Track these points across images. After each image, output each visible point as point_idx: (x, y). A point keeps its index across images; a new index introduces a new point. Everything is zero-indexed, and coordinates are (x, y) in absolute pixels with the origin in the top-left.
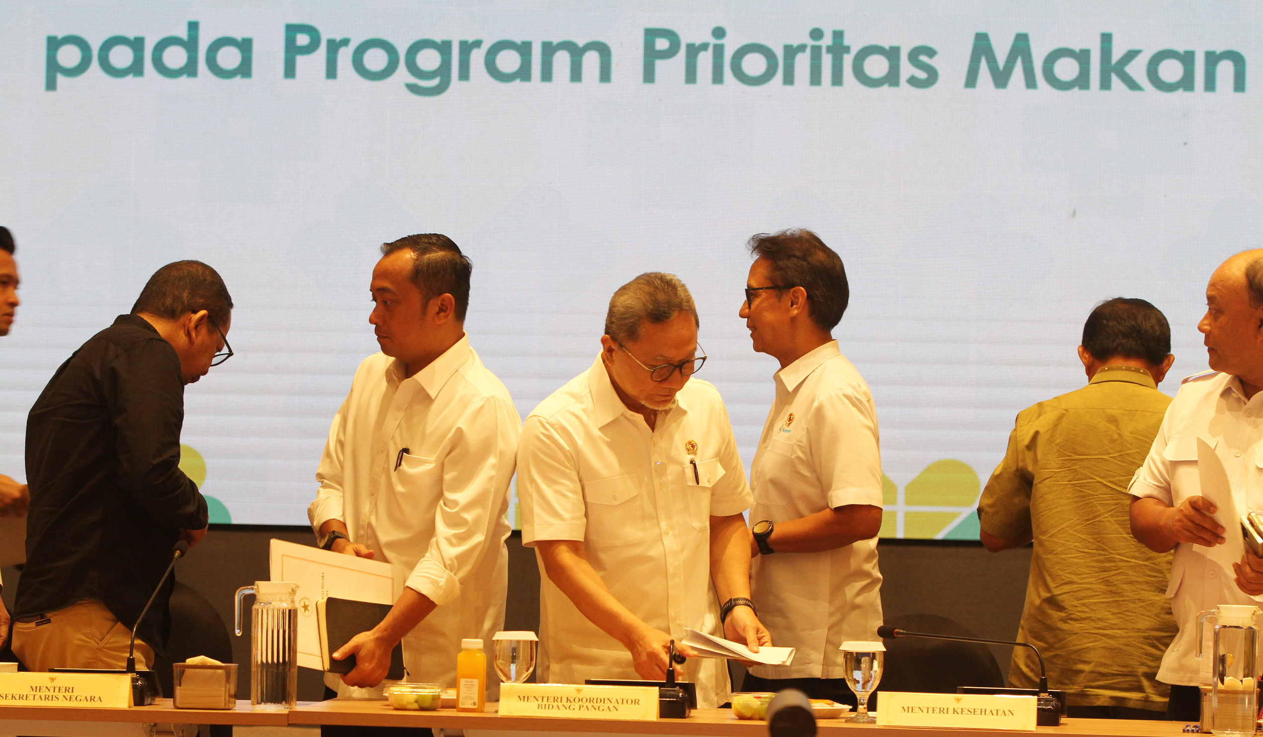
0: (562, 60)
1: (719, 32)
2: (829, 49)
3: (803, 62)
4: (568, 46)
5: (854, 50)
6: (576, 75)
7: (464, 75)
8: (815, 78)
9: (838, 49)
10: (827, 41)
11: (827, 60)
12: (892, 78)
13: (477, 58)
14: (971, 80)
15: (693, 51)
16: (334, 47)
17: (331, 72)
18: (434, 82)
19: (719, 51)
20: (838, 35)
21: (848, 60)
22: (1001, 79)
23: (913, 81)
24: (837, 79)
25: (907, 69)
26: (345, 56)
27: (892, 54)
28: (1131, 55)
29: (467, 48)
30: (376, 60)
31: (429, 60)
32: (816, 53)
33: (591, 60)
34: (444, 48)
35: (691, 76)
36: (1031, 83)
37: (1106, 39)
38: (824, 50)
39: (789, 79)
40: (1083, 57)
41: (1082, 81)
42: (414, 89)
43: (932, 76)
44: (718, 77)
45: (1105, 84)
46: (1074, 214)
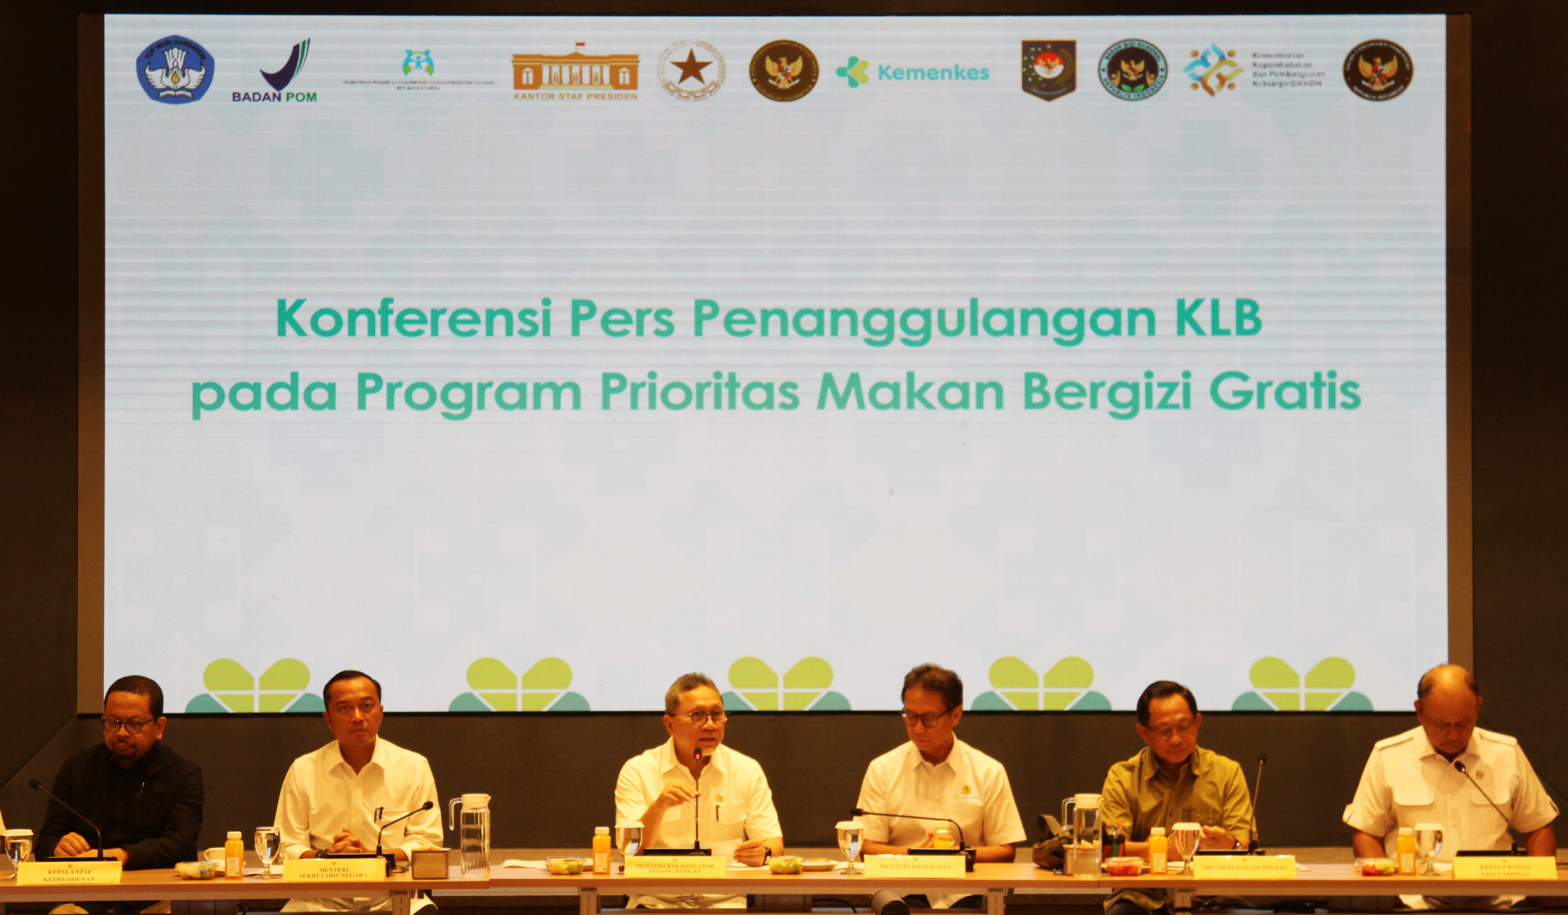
0: (547, 396)
1: (653, 375)
2: (727, 385)
3: (709, 394)
4: (551, 385)
5: (743, 385)
6: (557, 405)
7: (481, 406)
8: (718, 405)
9: (733, 384)
10: (725, 379)
11: (725, 391)
12: (769, 404)
13: (490, 393)
14: (821, 405)
15: (635, 388)
16: (392, 388)
17: (390, 405)
18: (461, 411)
19: (653, 387)
20: (732, 376)
21: (739, 391)
22: (841, 403)
23: (783, 406)
24: (732, 405)
25: (778, 398)
26: (400, 393)
27: (769, 388)
28: (927, 386)
29: (482, 387)
30: (421, 396)
31: (456, 396)
32: (718, 387)
33: (567, 396)
34: (467, 388)
35: (634, 405)
36: (861, 405)
37: (911, 376)
38: (723, 385)
39: (700, 405)
40: (895, 387)
41: (895, 404)
42: (447, 415)
43: (796, 403)
44: (652, 405)
45: (911, 406)
46: (891, 492)
